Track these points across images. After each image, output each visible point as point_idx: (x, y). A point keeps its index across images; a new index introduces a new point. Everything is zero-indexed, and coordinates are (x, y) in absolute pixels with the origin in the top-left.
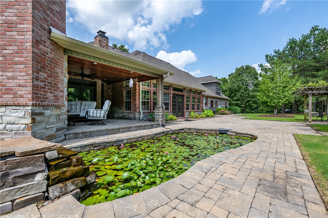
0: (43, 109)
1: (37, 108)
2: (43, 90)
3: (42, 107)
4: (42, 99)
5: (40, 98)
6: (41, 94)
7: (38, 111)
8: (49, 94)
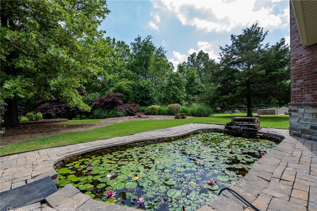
0: (298, 108)
1: (293, 107)
2: (299, 93)
3: (297, 106)
4: (299, 100)
5: (297, 99)
6: (298, 97)
7: (293, 109)
8: (306, 95)
